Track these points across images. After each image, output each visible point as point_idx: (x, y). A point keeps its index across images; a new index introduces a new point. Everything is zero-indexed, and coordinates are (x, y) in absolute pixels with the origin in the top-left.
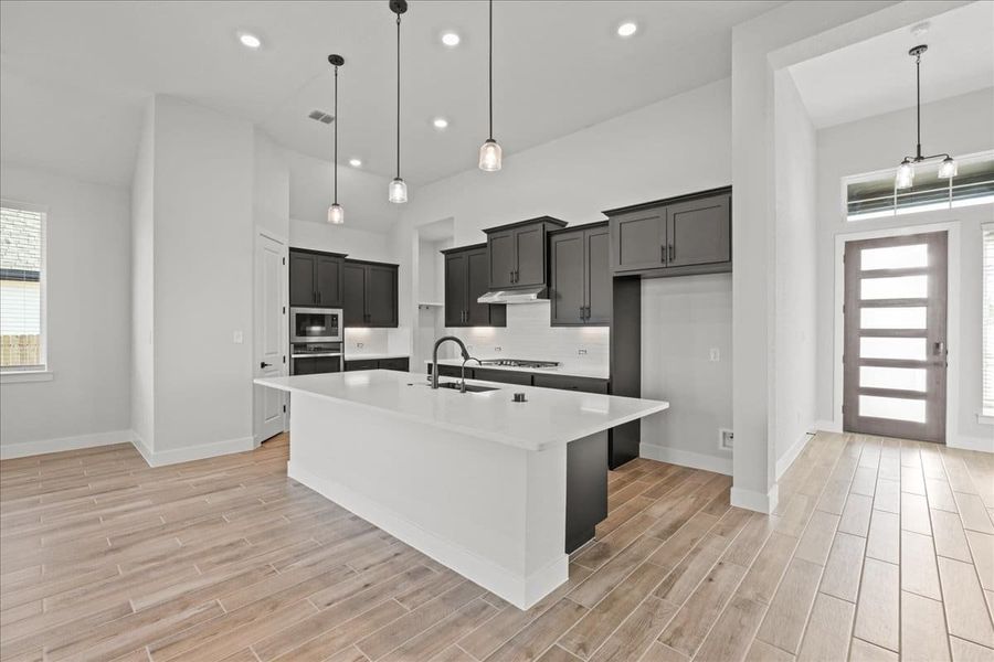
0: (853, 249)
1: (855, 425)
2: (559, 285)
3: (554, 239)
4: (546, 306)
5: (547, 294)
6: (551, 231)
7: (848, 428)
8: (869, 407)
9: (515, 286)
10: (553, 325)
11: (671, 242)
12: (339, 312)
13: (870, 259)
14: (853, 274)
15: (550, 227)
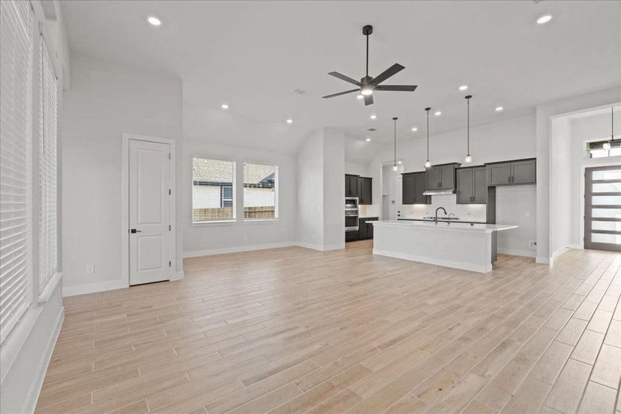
0: (589, 171)
1: (589, 246)
2: (460, 188)
3: (458, 171)
4: (455, 196)
5: (454, 192)
6: (456, 168)
7: (586, 247)
8: (596, 238)
9: (440, 188)
10: (457, 203)
11: (512, 175)
12: (357, 198)
13: (596, 175)
14: (589, 182)
15: (456, 166)
